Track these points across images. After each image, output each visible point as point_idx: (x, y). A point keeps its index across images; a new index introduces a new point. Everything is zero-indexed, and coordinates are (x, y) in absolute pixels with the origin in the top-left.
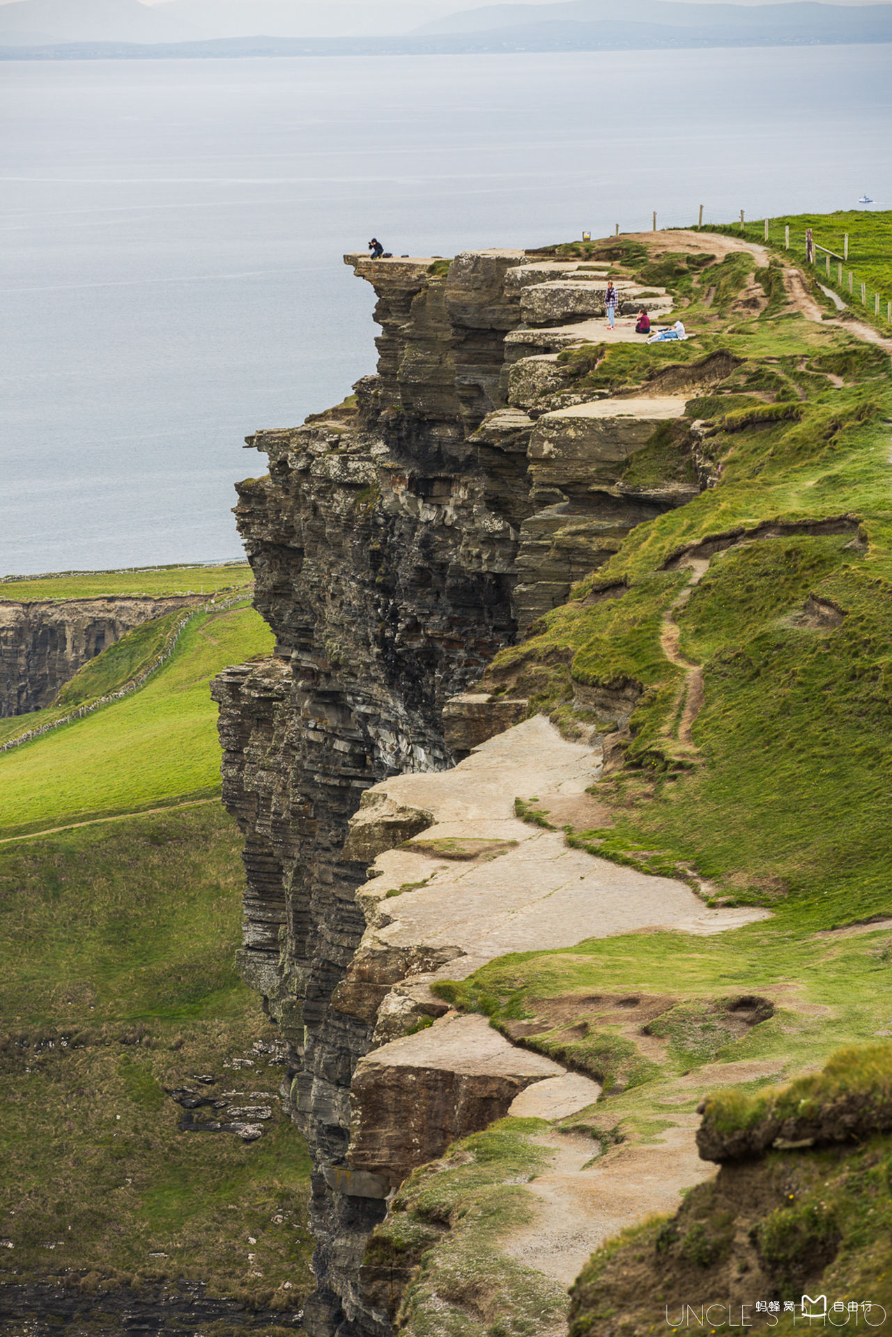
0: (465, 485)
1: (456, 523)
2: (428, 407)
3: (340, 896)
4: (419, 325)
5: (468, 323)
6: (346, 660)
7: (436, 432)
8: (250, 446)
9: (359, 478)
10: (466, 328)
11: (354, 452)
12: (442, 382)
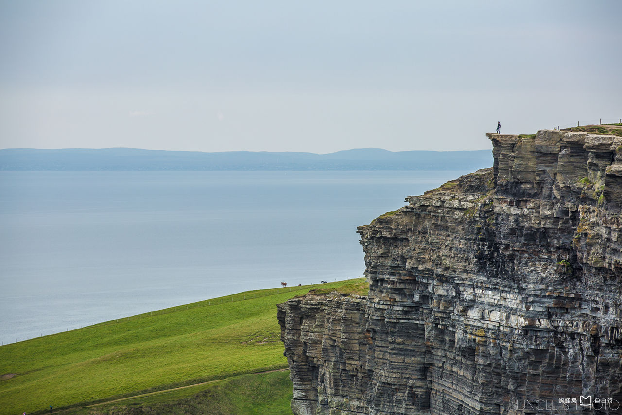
0: (533, 202)
1: (528, 214)
2: (522, 178)
3: (392, 360)
4: (519, 153)
5: (543, 151)
6: (453, 266)
7: (523, 186)
8: (407, 201)
9: (464, 207)
10: (541, 152)
11: (462, 199)
12: (528, 170)
